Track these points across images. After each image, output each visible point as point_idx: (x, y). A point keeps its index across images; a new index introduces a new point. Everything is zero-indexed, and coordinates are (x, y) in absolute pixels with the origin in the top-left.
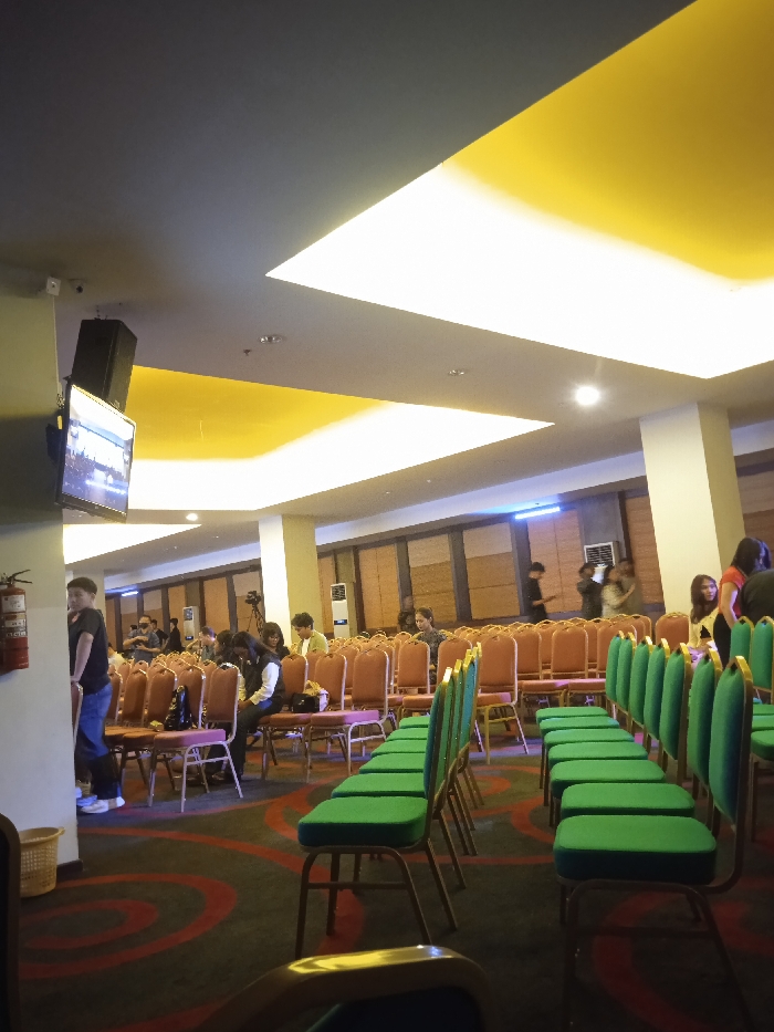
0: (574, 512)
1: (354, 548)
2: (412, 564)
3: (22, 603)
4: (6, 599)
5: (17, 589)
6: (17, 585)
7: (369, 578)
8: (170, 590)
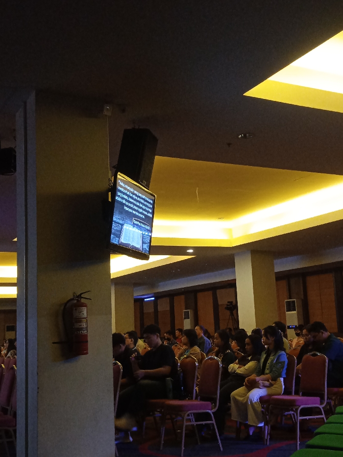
3: (85, 312)
4: (76, 310)
5: (83, 303)
6: (83, 300)
7: (313, 296)
8: (176, 298)
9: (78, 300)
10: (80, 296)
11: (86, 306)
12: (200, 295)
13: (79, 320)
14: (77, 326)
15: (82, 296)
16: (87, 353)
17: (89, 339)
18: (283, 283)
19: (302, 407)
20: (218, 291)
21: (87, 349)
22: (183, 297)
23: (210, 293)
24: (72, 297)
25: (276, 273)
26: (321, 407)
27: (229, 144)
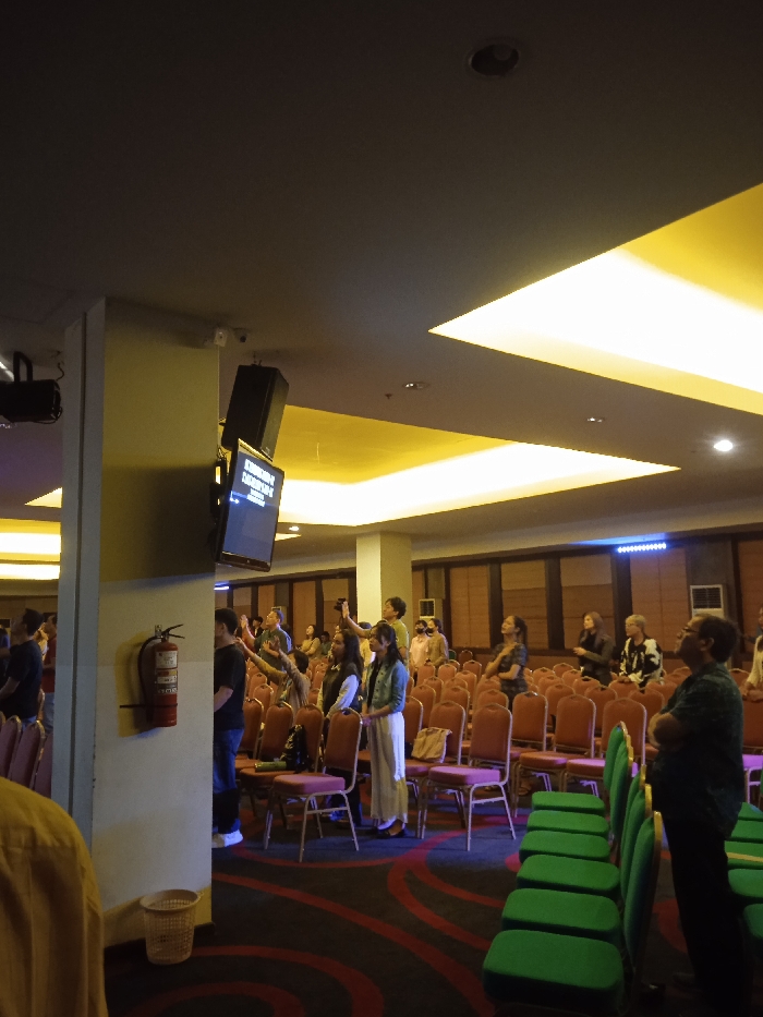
0: (681, 550)
1: (447, 565)
2: (504, 587)
3: (174, 659)
4: (160, 655)
5: (171, 645)
6: (171, 640)
7: (458, 597)
8: (261, 589)
9: (163, 640)
10: (166, 633)
11: (176, 649)
12: (297, 586)
13: (165, 672)
14: (161, 680)
15: (171, 632)
16: (174, 724)
17: (179, 701)
18: (420, 574)
19: (476, 785)
20: (324, 582)
21: (175, 717)
22: (272, 587)
23: (312, 585)
24: (153, 634)
25: (413, 562)
26: (501, 784)
27: (388, 396)
